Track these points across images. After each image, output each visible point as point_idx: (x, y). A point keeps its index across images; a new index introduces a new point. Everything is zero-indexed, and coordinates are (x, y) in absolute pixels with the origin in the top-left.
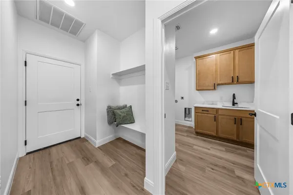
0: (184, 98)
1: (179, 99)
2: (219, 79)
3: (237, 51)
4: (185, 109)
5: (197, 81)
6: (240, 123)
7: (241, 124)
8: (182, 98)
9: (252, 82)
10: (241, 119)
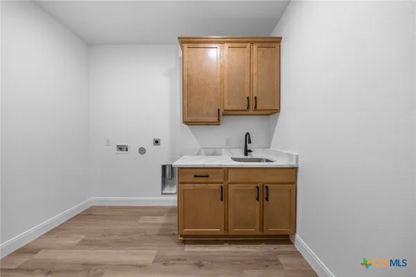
0: (161, 142)
1: (149, 146)
2: (226, 101)
3: (255, 47)
4: (164, 167)
5: (186, 102)
6: (265, 196)
7: (267, 199)
8: (157, 142)
9: (274, 111)
10: (267, 187)
